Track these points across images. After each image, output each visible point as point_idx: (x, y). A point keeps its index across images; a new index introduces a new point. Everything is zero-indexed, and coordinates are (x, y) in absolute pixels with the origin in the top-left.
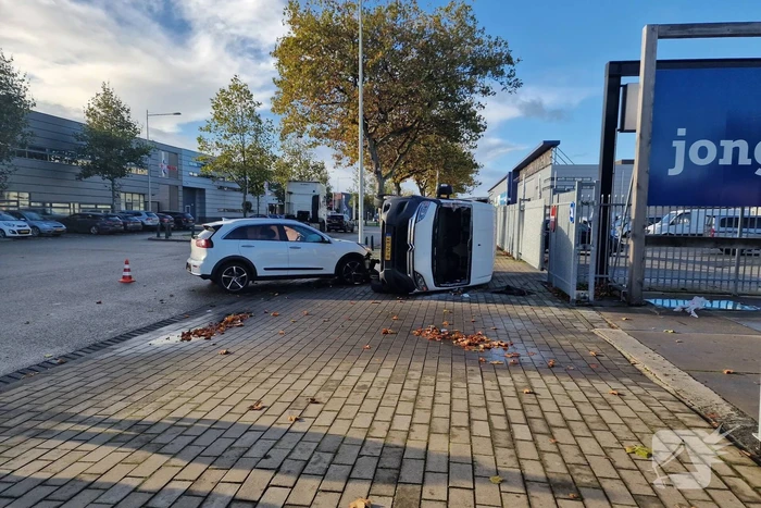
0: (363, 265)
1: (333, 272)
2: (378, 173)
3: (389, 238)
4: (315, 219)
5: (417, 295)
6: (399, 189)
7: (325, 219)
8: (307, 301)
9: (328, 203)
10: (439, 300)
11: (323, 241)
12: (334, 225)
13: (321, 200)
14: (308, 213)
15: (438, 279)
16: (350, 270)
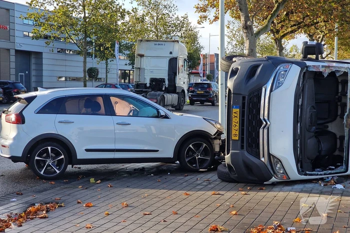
0: (211, 146)
1: (170, 154)
3: (236, 111)
5: (274, 184)
6: (281, 48)
7: (186, 88)
8: (135, 190)
10: (302, 191)
11: (158, 116)
12: (199, 95)
13: (180, 63)
14: (163, 80)
15: (301, 169)
16: (194, 153)
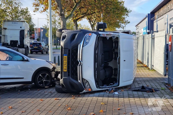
0: (50, 75)
1: (30, 79)
2: (62, 15)
3: (65, 57)
4: (22, 45)
5: (85, 93)
7: (29, 45)
8: (13, 99)
9: (31, 35)
10: (99, 96)
11: (23, 60)
12: (35, 49)
13: (26, 32)
14: (17, 41)
15: (98, 85)
16: (42, 78)
